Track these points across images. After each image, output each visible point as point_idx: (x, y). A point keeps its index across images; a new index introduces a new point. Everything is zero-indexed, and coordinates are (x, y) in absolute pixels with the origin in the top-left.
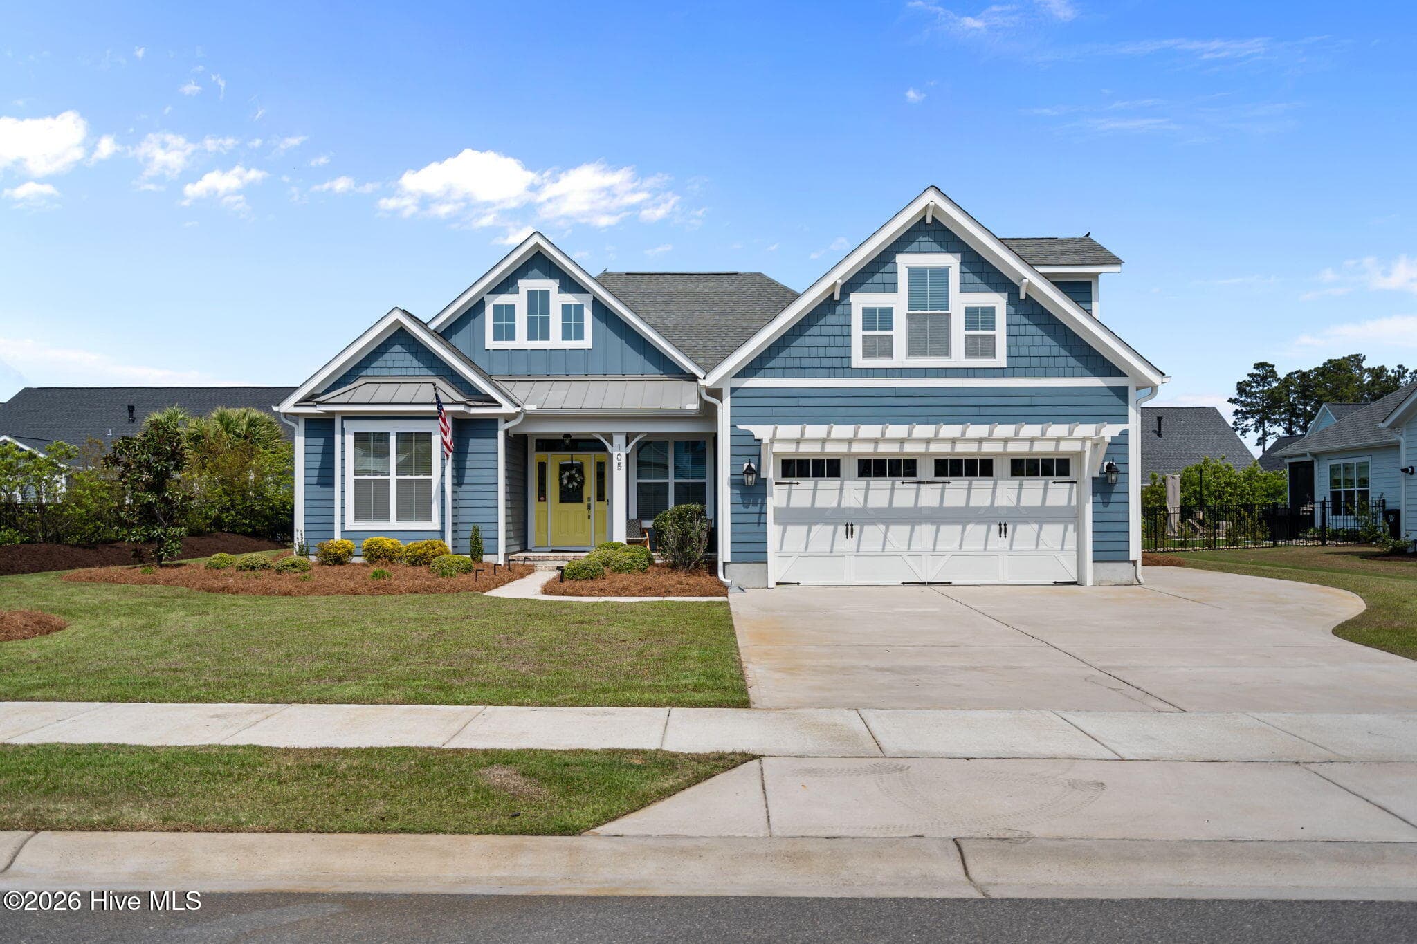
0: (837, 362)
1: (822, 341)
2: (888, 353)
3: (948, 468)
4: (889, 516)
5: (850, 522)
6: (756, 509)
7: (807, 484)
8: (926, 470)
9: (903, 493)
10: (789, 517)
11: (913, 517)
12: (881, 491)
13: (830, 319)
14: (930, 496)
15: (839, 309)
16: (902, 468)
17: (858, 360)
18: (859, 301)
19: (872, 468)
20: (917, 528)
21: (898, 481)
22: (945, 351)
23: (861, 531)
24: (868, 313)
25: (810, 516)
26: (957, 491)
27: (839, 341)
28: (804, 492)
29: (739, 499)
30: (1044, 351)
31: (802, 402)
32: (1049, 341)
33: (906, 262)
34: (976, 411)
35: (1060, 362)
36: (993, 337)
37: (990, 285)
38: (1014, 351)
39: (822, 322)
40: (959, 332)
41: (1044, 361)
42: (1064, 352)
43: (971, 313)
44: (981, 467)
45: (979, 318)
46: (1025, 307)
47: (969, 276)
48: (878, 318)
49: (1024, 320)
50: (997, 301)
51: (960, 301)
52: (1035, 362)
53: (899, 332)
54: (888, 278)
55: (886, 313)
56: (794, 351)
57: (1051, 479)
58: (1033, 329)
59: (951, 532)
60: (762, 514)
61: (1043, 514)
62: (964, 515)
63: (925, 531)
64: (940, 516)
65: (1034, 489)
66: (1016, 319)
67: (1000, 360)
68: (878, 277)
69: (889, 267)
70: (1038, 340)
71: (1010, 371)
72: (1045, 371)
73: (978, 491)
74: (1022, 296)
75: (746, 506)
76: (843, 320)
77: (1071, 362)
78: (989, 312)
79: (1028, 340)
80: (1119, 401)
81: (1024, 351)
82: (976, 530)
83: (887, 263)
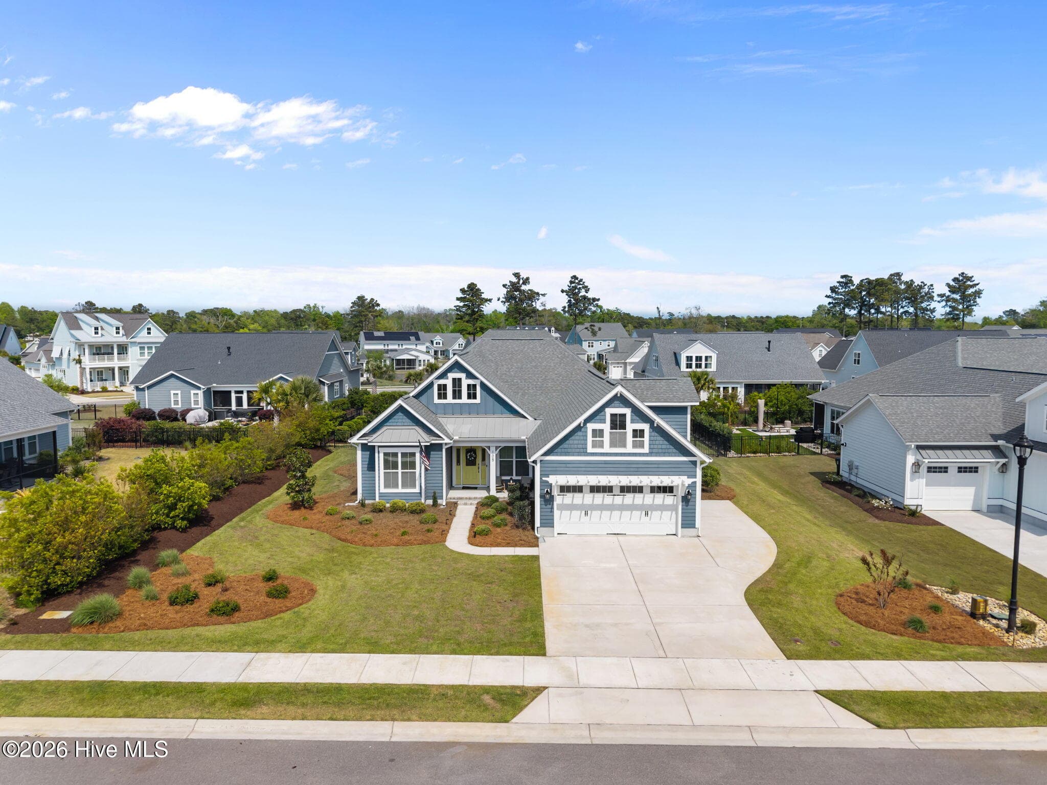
0: (582, 450)
1: (576, 442)
2: (602, 446)
3: (625, 490)
4: (602, 507)
5: (586, 510)
6: (550, 506)
7: (570, 495)
8: (616, 491)
9: (608, 499)
10: (563, 507)
11: (611, 508)
12: (599, 498)
13: (579, 433)
14: (618, 500)
15: (583, 430)
16: (608, 489)
17: (590, 450)
18: (591, 426)
19: (595, 489)
20: (613, 512)
21: (606, 494)
22: (624, 446)
23: (591, 513)
24: (594, 431)
25: (571, 507)
26: (629, 498)
27: (583, 442)
28: (569, 498)
29: (543, 503)
30: (664, 447)
31: (568, 465)
32: (666, 442)
33: (609, 411)
34: (636, 470)
35: (670, 451)
36: (643, 441)
37: (643, 420)
38: (652, 446)
39: (576, 434)
40: (630, 438)
41: (664, 451)
42: (671, 447)
43: (635, 431)
44: (639, 489)
45: (638, 433)
46: (657, 430)
47: (635, 417)
48: (598, 433)
49: (656, 434)
50: (646, 427)
51: (630, 427)
52: (660, 451)
53: (606, 438)
54: (602, 418)
55: (601, 431)
56: (564, 445)
57: (666, 494)
58: (660, 438)
59: (626, 514)
60: (552, 508)
61: (663, 508)
62: (632, 508)
63: (616, 513)
64: (622, 508)
65: (659, 498)
66: (653, 434)
67: (646, 450)
68: (598, 417)
69: (603, 413)
70: (661, 442)
71: (650, 454)
72: (664, 454)
73: (638, 498)
74: (655, 425)
75: (546, 505)
76: (584, 434)
77: (675, 450)
78: (642, 431)
79: (657, 442)
80: (692, 466)
81: (656, 446)
82: (636, 514)
83: (601, 412)
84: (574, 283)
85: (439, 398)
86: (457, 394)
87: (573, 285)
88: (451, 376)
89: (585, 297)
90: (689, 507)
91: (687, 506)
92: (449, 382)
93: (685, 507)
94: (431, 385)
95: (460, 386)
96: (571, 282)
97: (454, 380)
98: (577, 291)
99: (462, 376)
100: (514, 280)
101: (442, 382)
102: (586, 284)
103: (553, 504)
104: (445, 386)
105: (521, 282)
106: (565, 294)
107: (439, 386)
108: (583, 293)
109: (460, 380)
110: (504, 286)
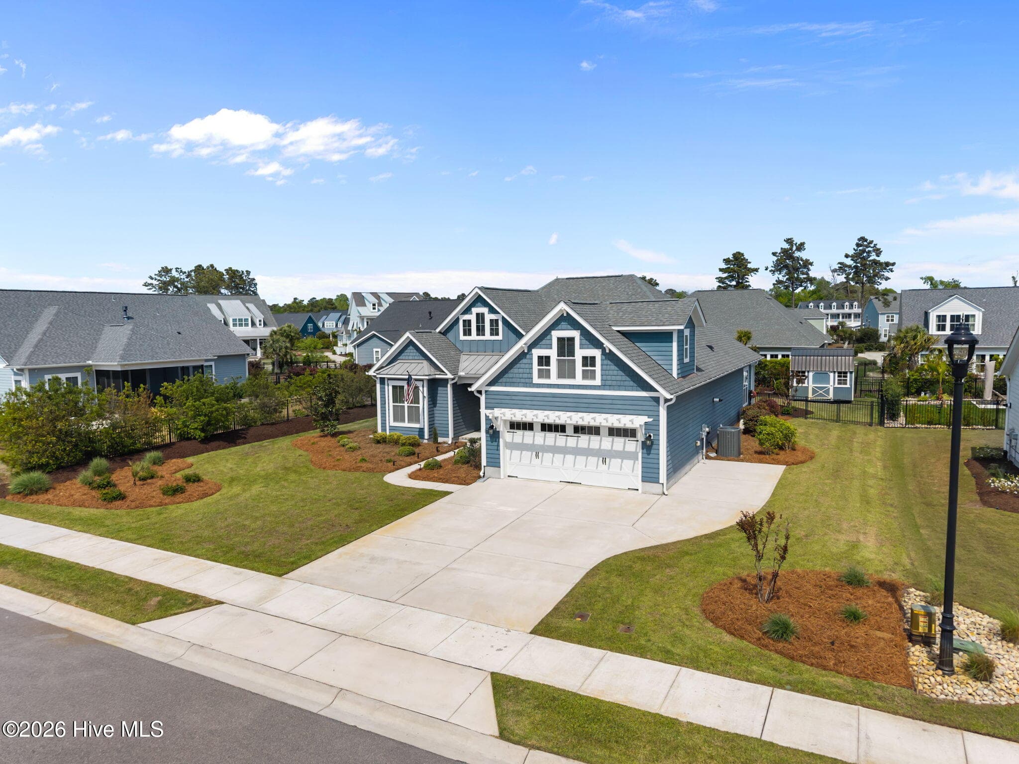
0: (527, 381)
1: (521, 370)
2: (548, 377)
3: (579, 430)
4: (554, 450)
5: (537, 451)
6: (496, 444)
7: (520, 433)
8: (570, 430)
9: (559, 439)
10: (512, 446)
11: (564, 451)
12: (551, 438)
13: (524, 361)
14: (572, 442)
15: (528, 356)
16: (560, 429)
17: (536, 380)
18: (536, 353)
19: (546, 427)
20: (567, 456)
21: (558, 434)
22: (573, 376)
23: (543, 455)
24: (540, 358)
25: (522, 447)
26: (584, 440)
27: (528, 371)
28: (519, 436)
29: (489, 439)
30: (619, 378)
31: (514, 398)
32: (621, 373)
33: (556, 334)
34: (586, 405)
35: (626, 383)
36: (595, 370)
37: (594, 345)
38: (605, 377)
39: (521, 362)
40: (579, 368)
41: (619, 383)
42: (628, 379)
43: (585, 359)
44: (595, 431)
45: (589, 361)
46: (609, 356)
47: (585, 341)
48: (544, 361)
49: (609, 362)
50: (597, 353)
51: (580, 353)
52: (614, 383)
53: (553, 367)
54: (548, 342)
55: (548, 358)
56: (509, 375)
57: (627, 439)
58: (613, 367)
59: (581, 459)
60: (498, 446)
61: (623, 455)
62: (587, 452)
63: (570, 458)
64: (576, 452)
65: (619, 443)
66: (606, 362)
67: (598, 381)
68: (544, 342)
69: (548, 337)
70: (615, 373)
71: (603, 387)
72: (619, 388)
73: (594, 442)
74: (607, 351)
75: (492, 442)
76: (529, 361)
77: (632, 383)
78: (593, 359)
79: (611, 373)
80: (655, 404)
81: (609, 378)
82: (593, 460)
83: (547, 335)
84: (861, 245)
85: (465, 334)
86: (480, 330)
87: (861, 248)
88: (475, 310)
89: (875, 262)
90: (651, 456)
91: (649, 454)
92: (472, 318)
93: (646, 456)
94: (457, 321)
95: (483, 322)
96: (858, 245)
97: (478, 315)
98: (865, 254)
99: (485, 310)
100: (786, 246)
101: (466, 317)
102: (878, 247)
103: (499, 441)
104: (470, 321)
105: (794, 248)
106: (850, 258)
107: (464, 321)
108: (873, 257)
109: (483, 314)
110: (774, 254)
